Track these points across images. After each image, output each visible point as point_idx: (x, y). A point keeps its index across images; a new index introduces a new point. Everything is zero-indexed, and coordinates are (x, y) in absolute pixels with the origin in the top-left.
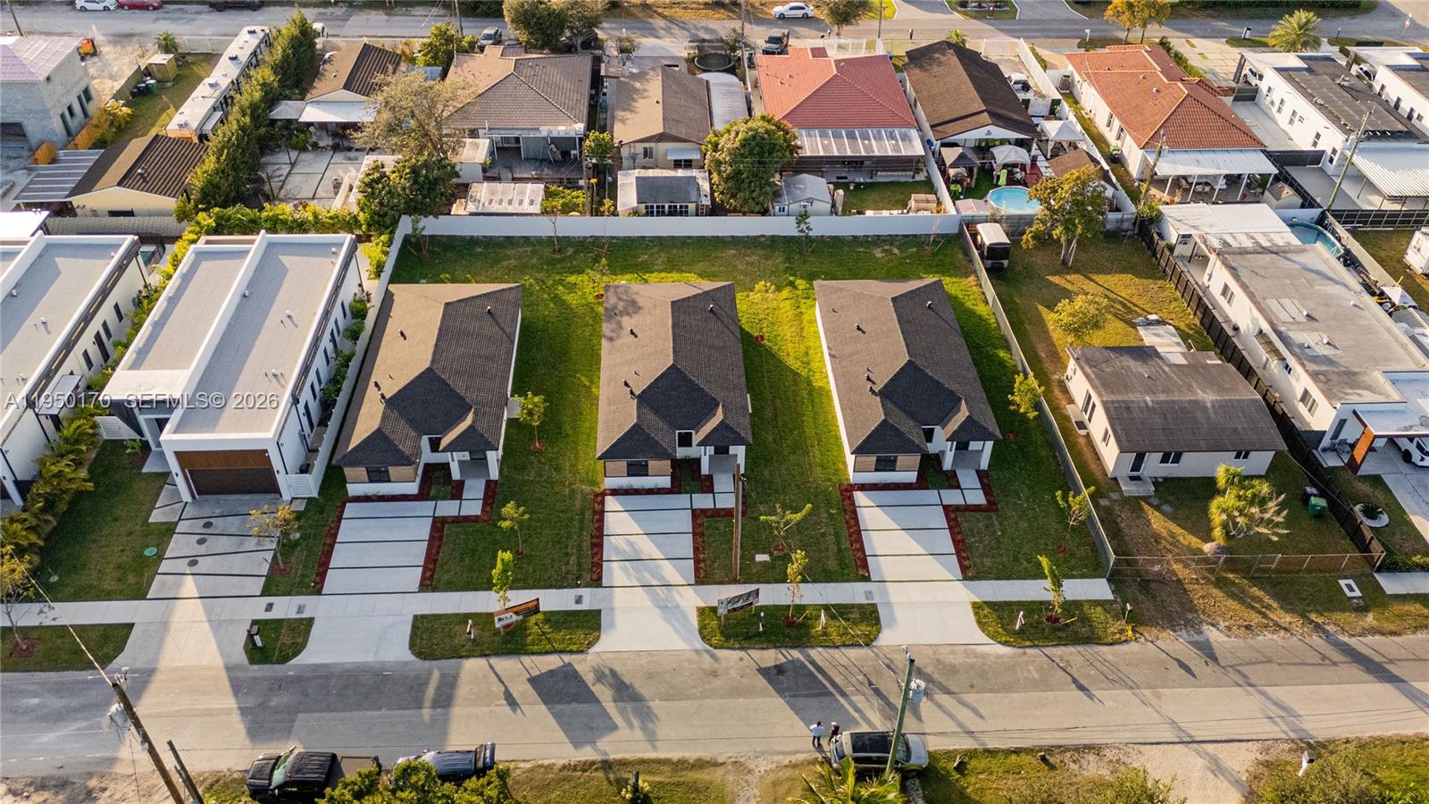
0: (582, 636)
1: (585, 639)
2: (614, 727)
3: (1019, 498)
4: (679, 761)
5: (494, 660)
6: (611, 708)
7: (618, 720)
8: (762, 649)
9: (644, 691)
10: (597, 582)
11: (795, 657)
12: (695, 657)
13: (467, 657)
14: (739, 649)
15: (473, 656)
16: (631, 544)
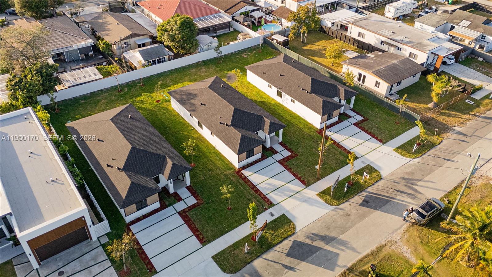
0: (288, 227)
1: (290, 228)
2: (337, 255)
3: (369, 113)
4: (371, 253)
5: (264, 256)
6: (328, 248)
7: (335, 251)
8: (353, 197)
9: (333, 234)
10: (271, 205)
11: (366, 194)
12: (334, 213)
13: (252, 261)
14: (346, 202)
15: (254, 259)
16: (269, 184)
